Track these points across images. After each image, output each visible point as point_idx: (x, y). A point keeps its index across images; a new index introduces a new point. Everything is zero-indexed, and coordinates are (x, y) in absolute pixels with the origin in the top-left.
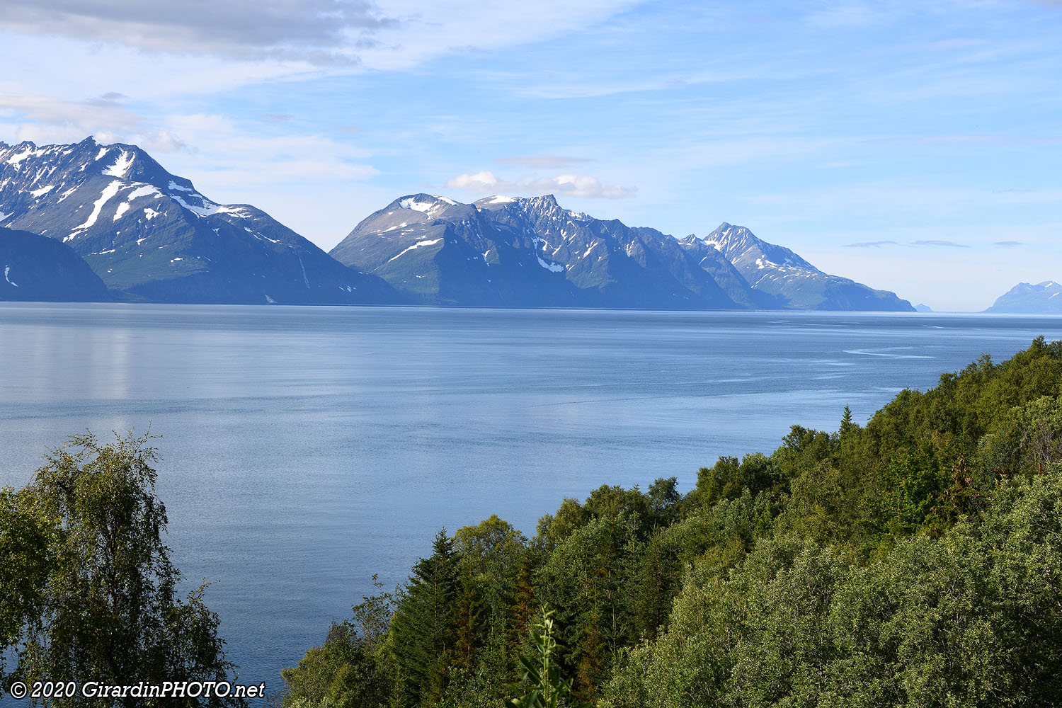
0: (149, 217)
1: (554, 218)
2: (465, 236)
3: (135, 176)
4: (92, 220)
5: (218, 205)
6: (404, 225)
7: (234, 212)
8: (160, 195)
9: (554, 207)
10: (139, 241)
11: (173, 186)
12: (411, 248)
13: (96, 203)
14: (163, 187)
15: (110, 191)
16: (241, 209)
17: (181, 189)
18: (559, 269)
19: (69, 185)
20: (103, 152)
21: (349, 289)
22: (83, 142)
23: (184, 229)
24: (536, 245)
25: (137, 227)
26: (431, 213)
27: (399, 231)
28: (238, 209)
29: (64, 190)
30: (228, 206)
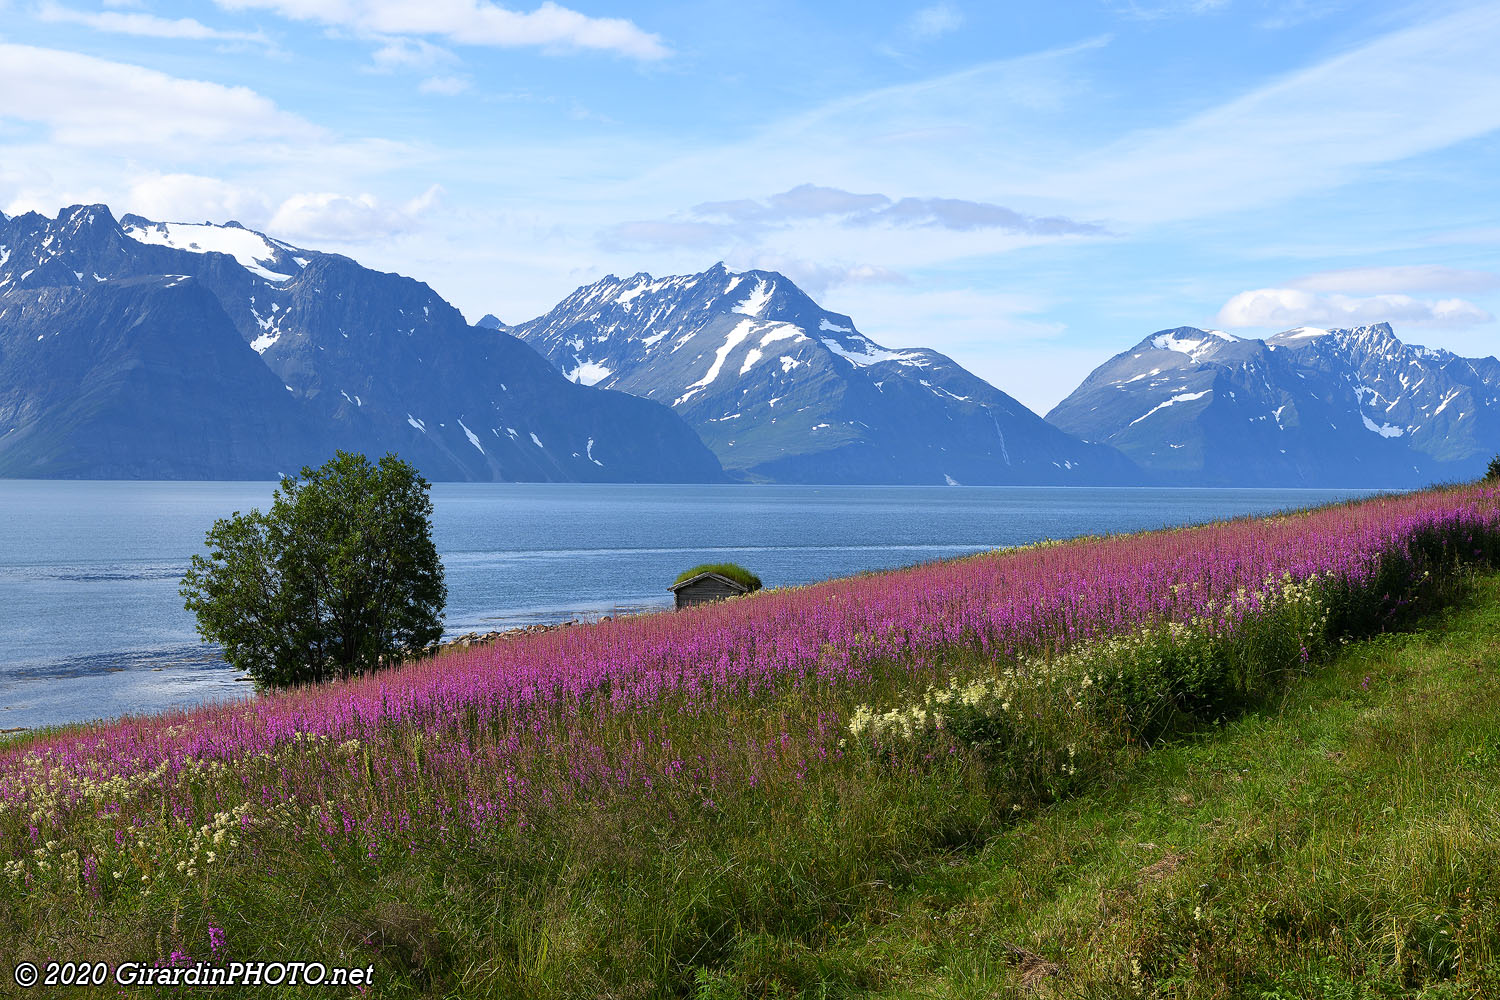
0: (786, 368)
1: (1389, 357)
2: (1247, 386)
3: (773, 313)
4: (712, 374)
5: (886, 350)
6: (1155, 372)
7: (906, 360)
8: (803, 337)
9: (1389, 341)
10: (772, 402)
11: (825, 325)
12: (1164, 404)
13: (719, 351)
14: (811, 330)
15: (738, 335)
16: (916, 355)
17: (837, 329)
18: (1396, 432)
19: (687, 329)
20: (735, 283)
21: (1068, 466)
22: (710, 271)
23: (832, 384)
24: (1360, 398)
25: (770, 382)
26: (1198, 354)
27: (1148, 380)
28: (912, 355)
29: (681, 334)
30: (899, 351)
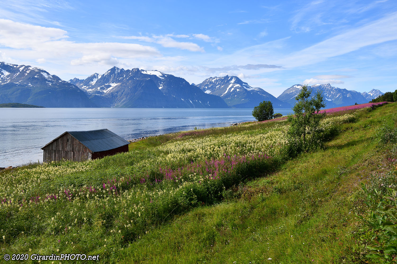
0: (238, 91)
1: (330, 89)
3: (235, 82)
4: (226, 92)
5: (253, 88)
6: (294, 91)
8: (240, 86)
9: (330, 86)
10: (235, 96)
11: (244, 84)
12: (295, 96)
13: (227, 88)
15: (230, 86)
17: (245, 85)
18: (330, 100)
19: (222, 85)
20: (230, 78)
21: (280, 105)
22: (226, 76)
23: (244, 93)
24: (325, 95)
25: (235, 93)
26: (300, 88)
27: (293, 92)
28: (257, 89)
29: (222, 86)
30: (255, 88)
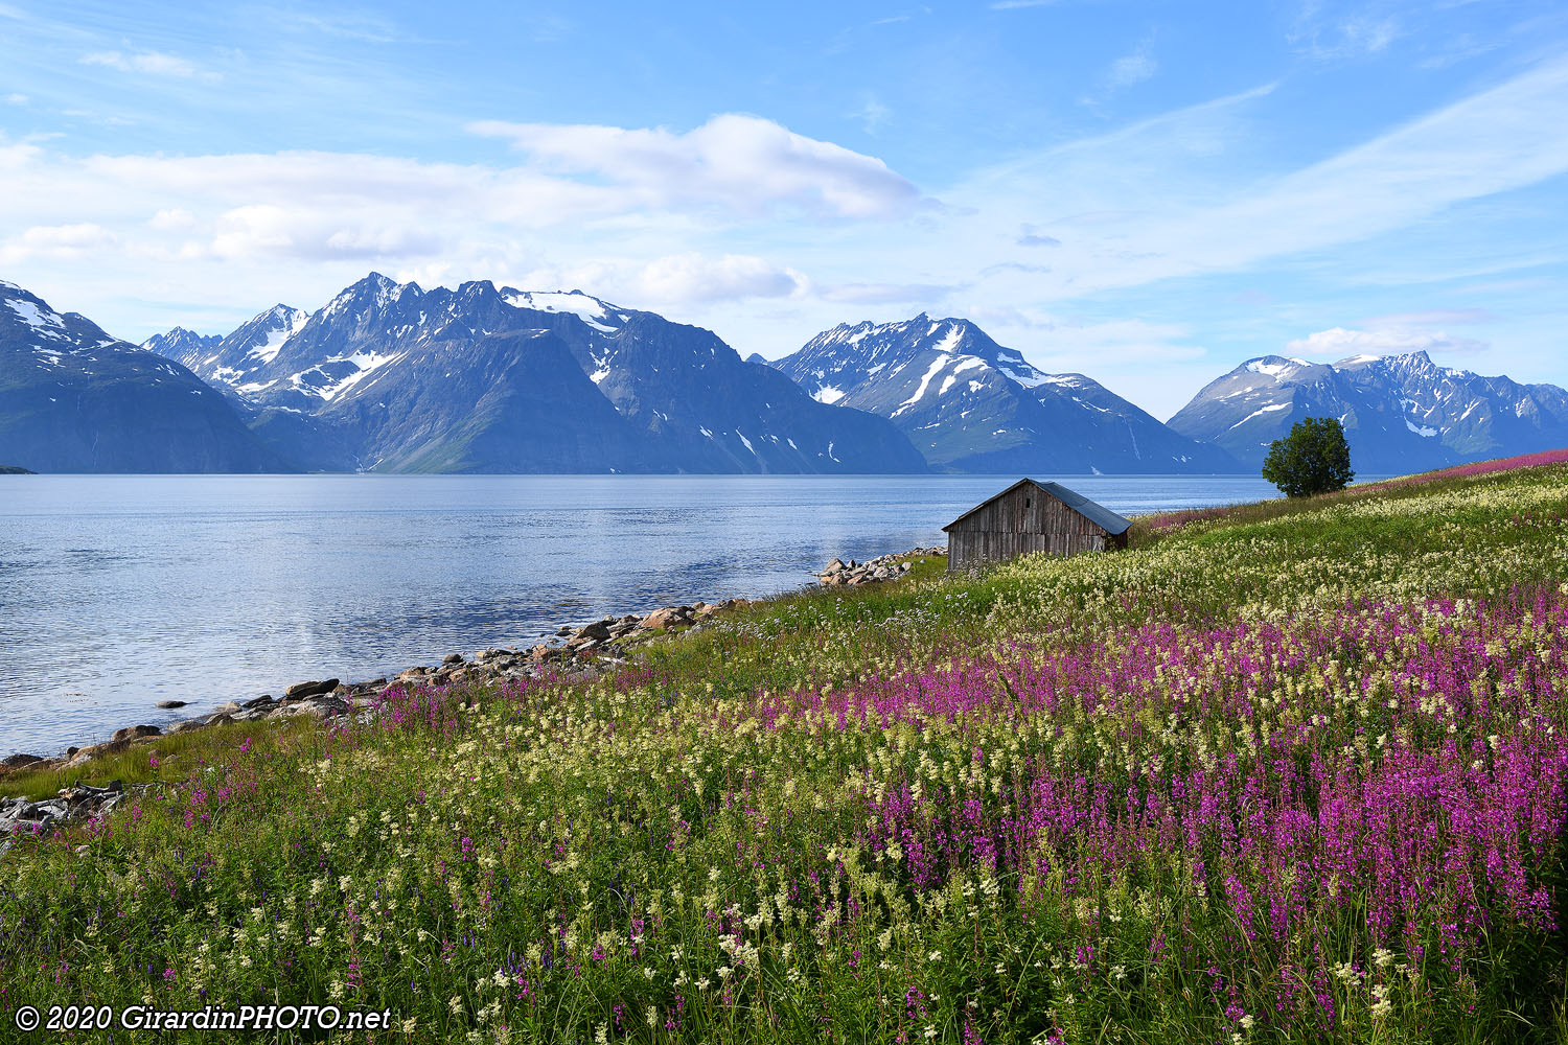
0: (973, 389)
1: (1426, 377)
2: (1318, 400)
3: (963, 349)
4: (919, 395)
5: (1047, 375)
6: (1249, 389)
7: (1062, 382)
8: (986, 367)
9: (1426, 364)
10: (963, 414)
11: (1002, 357)
12: (1256, 413)
13: (923, 378)
14: (992, 362)
15: (937, 366)
16: (1071, 378)
17: (1011, 360)
18: (1431, 433)
19: (900, 362)
20: (935, 327)
21: (1184, 459)
22: (917, 319)
23: (1008, 401)
24: (1404, 407)
25: (961, 399)
26: (1281, 376)
27: (1244, 396)
28: (1067, 379)
29: (896, 366)
30: (1056, 376)
